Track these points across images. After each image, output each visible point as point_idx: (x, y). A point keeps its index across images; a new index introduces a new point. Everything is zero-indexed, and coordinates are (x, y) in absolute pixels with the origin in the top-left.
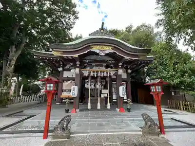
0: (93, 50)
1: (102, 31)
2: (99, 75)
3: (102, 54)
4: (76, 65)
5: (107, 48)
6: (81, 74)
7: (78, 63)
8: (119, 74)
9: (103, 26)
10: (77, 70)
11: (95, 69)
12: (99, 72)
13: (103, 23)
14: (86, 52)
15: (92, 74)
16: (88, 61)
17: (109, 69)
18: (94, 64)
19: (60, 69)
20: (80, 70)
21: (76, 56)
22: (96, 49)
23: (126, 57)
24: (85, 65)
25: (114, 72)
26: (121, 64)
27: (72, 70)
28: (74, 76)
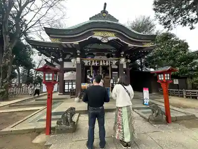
0: (94, 36)
1: (105, 15)
2: (101, 64)
3: (105, 41)
4: (77, 54)
5: (110, 34)
6: (82, 63)
7: (78, 51)
8: (121, 63)
9: (105, 8)
10: (78, 59)
11: (97, 58)
12: (101, 62)
13: (105, 4)
14: (87, 39)
15: (93, 64)
16: (88, 50)
17: (111, 58)
18: (95, 54)
19: (60, 60)
20: (81, 60)
21: (77, 43)
22: (98, 36)
23: (130, 45)
24: (86, 54)
25: (116, 62)
26: (123, 53)
27: (72, 60)
28: (75, 67)
